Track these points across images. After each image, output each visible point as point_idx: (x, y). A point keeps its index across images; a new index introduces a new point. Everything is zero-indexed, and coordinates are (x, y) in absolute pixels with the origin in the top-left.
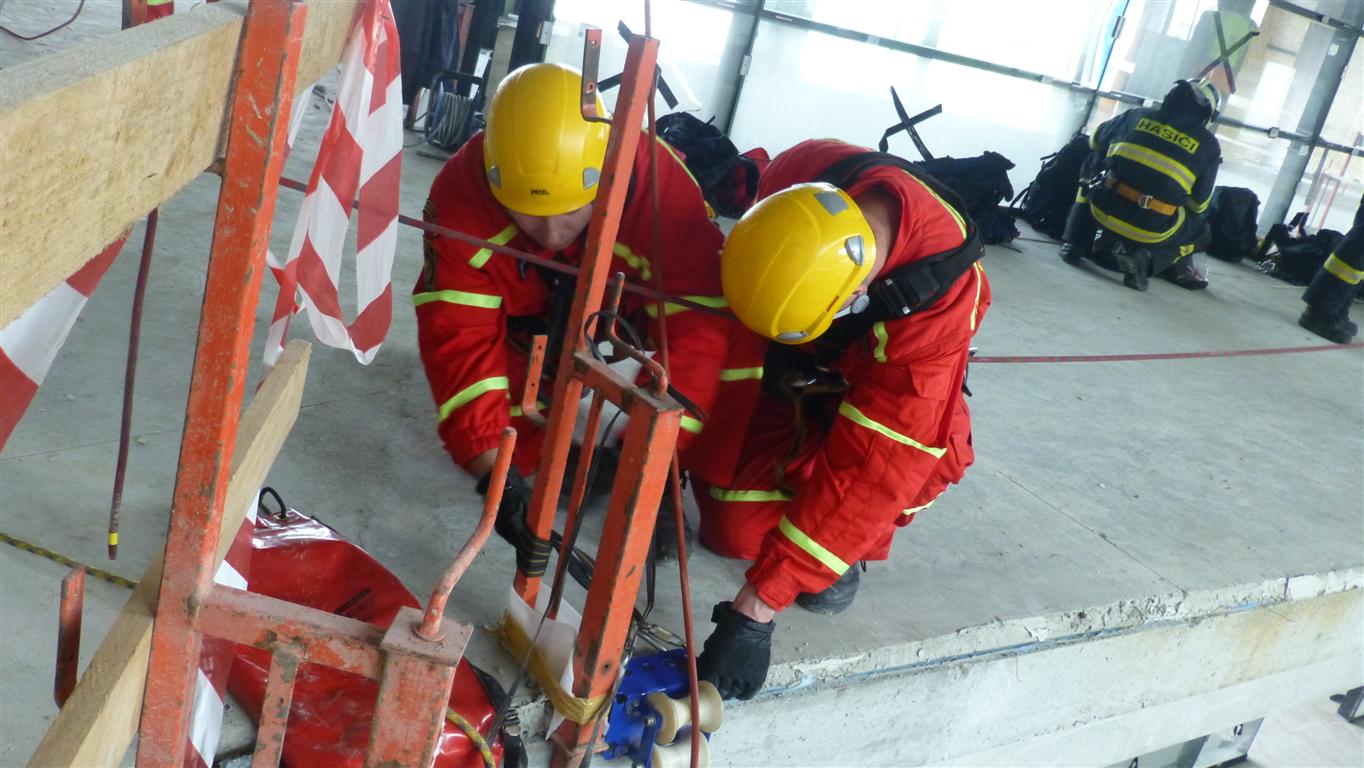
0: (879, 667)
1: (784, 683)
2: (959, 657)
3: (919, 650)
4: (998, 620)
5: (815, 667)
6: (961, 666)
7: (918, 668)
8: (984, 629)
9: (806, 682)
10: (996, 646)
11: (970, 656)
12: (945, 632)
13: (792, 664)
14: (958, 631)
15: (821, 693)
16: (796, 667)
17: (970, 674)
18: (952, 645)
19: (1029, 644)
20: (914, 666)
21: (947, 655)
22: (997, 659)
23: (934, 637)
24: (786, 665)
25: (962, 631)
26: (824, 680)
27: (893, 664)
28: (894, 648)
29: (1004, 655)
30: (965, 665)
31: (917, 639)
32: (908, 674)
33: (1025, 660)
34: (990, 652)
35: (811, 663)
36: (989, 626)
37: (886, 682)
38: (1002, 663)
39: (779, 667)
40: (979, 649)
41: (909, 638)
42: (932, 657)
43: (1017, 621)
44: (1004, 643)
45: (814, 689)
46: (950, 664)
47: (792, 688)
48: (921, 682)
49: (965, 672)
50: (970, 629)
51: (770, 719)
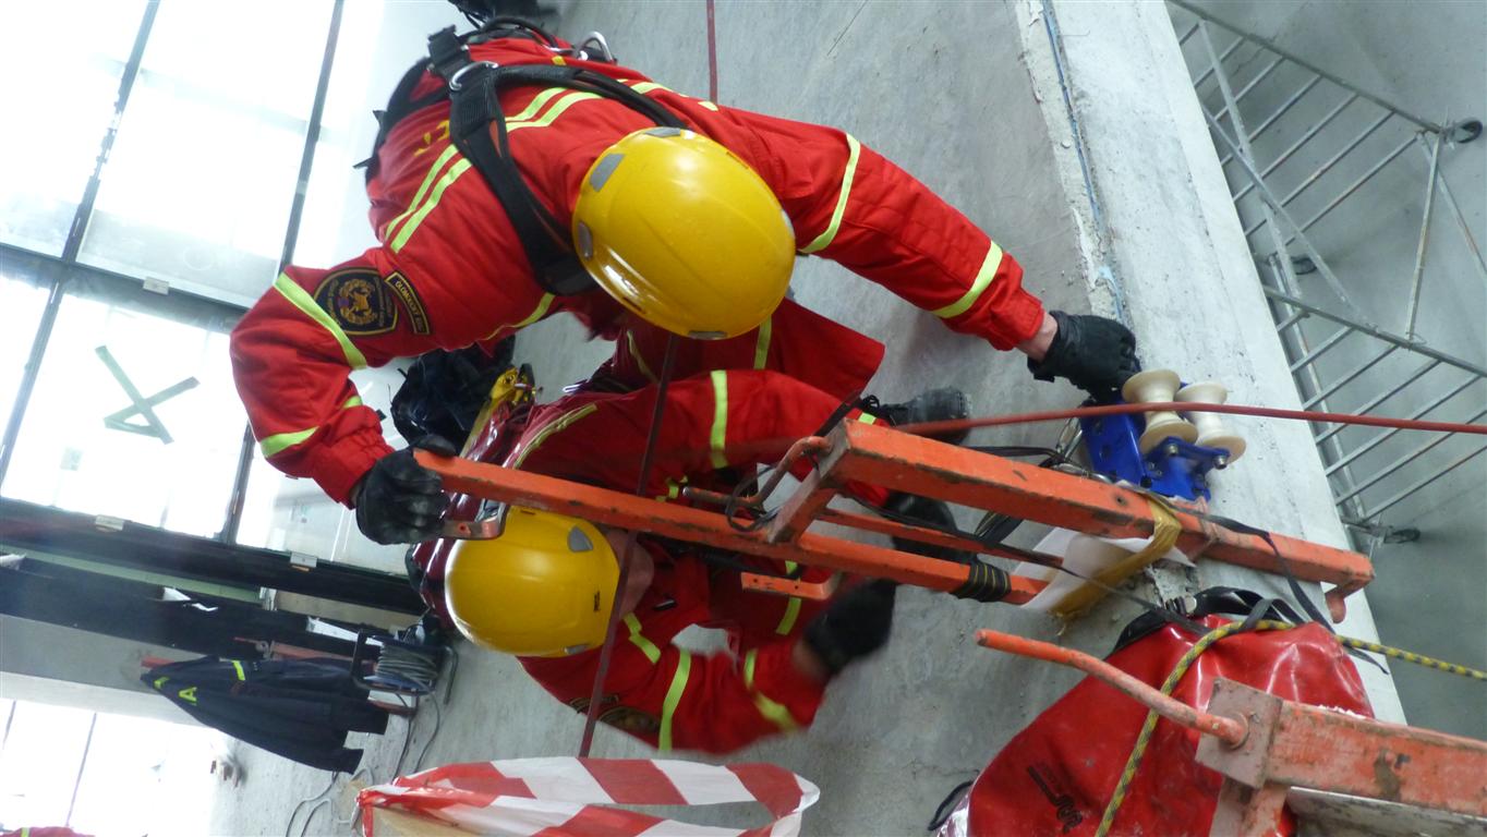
0: (1085, 192)
1: (1111, 299)
2: (1067, 100)
3: (1063, 146)
4: (1022, 56)
5: (1091, 264)
6: (1076, 99)
7: (1082, 147)
8: (1034, 74)
9: (1108, 274)
10: (1052, 59)
11: (1064, 89)
12: (1040, 118)
13: (1089, 290)
14: (1038, 102)
15: (1118, 257)
16: (1093, 286)
17: (1084, 88)
18: (1054, 109)
19: (1046, 21)
20: (1080, 151)
21: (1066, 115)
22: (1065, 58)
23: (1047, 130)
24: (1091, 296)
25: (1039, 97)
26: (1104, 254)
27: (1081, 175)
28: (1063, 174)
29: (1061, 50)
30: (1075, 94)
31: (1051, 148)
32: (1090, 159)
33: (1065, 27)
34: (1058, 66)
35: (1087, 269)
36: (1030, 67)
37: (1101, 183)
38: (1069, 52)
39: (1093, 304)
40: (1057, 79)
41: (1049, 158)
42: (1069, 131)
43: (1023, 36)
44: (1048, 50)
45: (1114, 265)
46: (1075, 111)
47: (1116, 291)
48: (1098, 144)
49: (1083, 95)
50: (1035, 88)
51: (1149, 314)
